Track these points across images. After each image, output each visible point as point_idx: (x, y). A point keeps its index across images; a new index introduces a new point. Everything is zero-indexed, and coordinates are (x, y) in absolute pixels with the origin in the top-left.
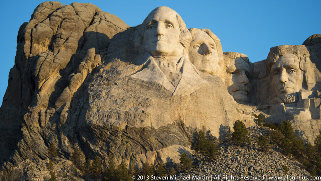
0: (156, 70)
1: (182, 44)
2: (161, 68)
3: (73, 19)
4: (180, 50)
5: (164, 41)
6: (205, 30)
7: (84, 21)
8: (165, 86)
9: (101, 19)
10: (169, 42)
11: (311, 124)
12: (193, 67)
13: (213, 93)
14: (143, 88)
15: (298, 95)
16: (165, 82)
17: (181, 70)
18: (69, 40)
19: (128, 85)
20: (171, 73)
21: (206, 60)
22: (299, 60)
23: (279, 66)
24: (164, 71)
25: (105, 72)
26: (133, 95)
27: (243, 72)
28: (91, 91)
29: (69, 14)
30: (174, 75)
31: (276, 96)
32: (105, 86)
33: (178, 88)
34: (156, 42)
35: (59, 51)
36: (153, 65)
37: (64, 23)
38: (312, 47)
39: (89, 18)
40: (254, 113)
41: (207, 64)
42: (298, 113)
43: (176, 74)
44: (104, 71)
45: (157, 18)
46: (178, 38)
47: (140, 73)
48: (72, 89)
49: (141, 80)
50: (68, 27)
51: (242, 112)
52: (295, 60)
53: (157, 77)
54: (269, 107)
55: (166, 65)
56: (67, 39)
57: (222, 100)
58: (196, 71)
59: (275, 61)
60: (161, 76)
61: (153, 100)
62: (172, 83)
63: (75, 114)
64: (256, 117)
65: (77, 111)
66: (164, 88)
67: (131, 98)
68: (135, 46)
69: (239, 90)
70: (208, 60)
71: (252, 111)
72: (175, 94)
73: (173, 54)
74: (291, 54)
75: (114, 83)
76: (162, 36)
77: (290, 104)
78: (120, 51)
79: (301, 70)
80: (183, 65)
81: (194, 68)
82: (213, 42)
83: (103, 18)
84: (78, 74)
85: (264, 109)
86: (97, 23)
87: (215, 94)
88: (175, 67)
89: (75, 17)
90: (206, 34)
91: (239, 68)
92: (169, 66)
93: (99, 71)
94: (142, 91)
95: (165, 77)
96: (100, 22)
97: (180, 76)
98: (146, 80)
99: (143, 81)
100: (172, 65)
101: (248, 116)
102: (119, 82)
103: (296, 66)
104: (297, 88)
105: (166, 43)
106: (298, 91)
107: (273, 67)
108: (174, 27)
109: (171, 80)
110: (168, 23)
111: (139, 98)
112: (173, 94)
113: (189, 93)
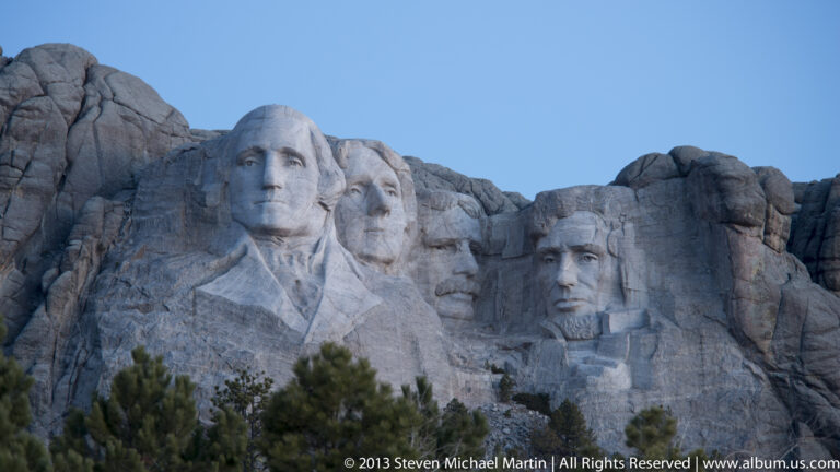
0: (262, 274)
1: (324, 206)
2: (272, 269)
3: (38, 109)
4: (317, 220)
5: (283, 202)
7: (64, 111)
8: (285, 317)
9: (103, 99)
10: (293, 204)
11: (630, 402)
12: (347, 258)
13: (395, 329)
14: (232, 320)
15: (602, 319)
16: (283, 307)
17: (322, 271)
18: (31, 172)
19: (194, 313)
20: (298, 282)
21: (376, 230)
22: (606, 231)
23: (556, 243)
24: (280, 276)
25: (135, 270)
26: (209, 338)
27: (465, 246)
28: (107, 324)
29: (27, 94)
30: (305, 287)
31: (546, 313)
32: (139, 314)
33: (315, 323)
34: (260, 203)
35: (9, 201)
36: (255, 260)
37: (15, 119)
38: (641, 191)
39: (76, 99)
40: (491, 362)
41: (379, 239)
42: (599, 372)
43: (310, 285)
44: (131, 266)
45: (265, 144)
46: (315, 193)
47: (223, 280)
48: (54, 312)
49: (225, 301)
50: (26, 131)
51: (461, 361)
52: (597, 231)
53: (266, 293)
54: (527, 346)
55: (284, 259)
56: (28, 165)
57: (415, 343)
58: (354, 271)
59: (547, 230)
60: (274, 291)
61: (257, 357)
62: (300, 310)
63: (66, 378)
64: (495, 371)
65: (70, 370)
66: (283, 323)
67: (204, 349)
68: (208, 203)
69: (455, 292)
70: (382, 230)
71: (485, 355)
72: (308, 340)
73: (302, 232)
74: (588, 215)
75: (159, 306)
76: (277, 189)
77: (582, 343)
78: (169, 213)
79: (612, 254)
80: (325, 259)
81: (350, 263)
82: (393, 177)
83: (109, 94)
84: (68, 274)
85: (516, 349)
86: (95, 111)
87: (399, 331)
88: (306, 263)
89: (42, 103)
90: (377, 158)
91: (455, 236)
92: (291, 264)
93: (118, 265)
94: (230, 331)
95: (284, 294)
96: (101, 106)
97: (320, 289)
98: (237, 300)
99: (232, 304)
100: (299, 260)
101: (476, 377)
102: (173, 303)
103: (598, 247)
104: (600, 302)
105: (286, 207)
106: (601, 308)
107: (542, 244)
108: (304, 164)
109: (298, 303)
110: (291, 156)
111: (225, 349)
112: (303, 339)
113: (342, 336)
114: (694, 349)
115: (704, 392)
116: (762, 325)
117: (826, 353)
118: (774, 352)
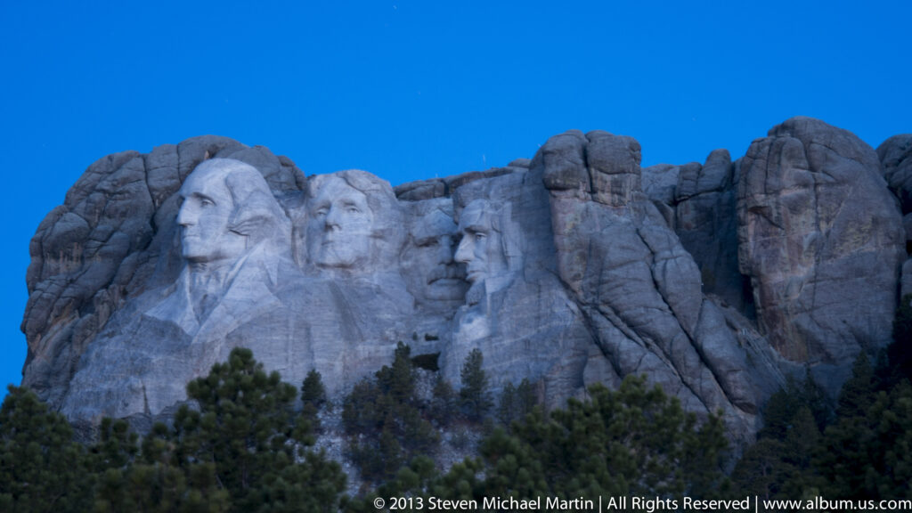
0: (182, 294)
1: (236, 232)
2: (191, 289)
3: (128, 192)
4: (236, 245)
5: (195, 235)
6: (341, 173)
8: (185, 326)
10: (203, 236)
12: (265, 271)
14: (157, 334)
16: (186, 318)
17: (229, 284)
18: (111, 241)
20: (206, 296)
21: (328, 242)
22: (491, 212)
24: (195, 294)
27: (444, 241)
30: (209, 298)
33: (204, 326)
36: (183, 285)
37: (111, 203)
40: (424, 333)
41: (329, 249)
43: (214, 297)
46: (225, 223)
47: (162, 304)
49: (156, 320)
50: (117, 210)
52: (483, 213)
53: (179, 310)
55: (204, 280)
56: (109, 236)
60: (184, 306)
66: (182, 331)
69: (436, 279)
70: (332, 242)
72: (195, 340)
73: (218, 256)
74: (479, 201)
76: (189, 226)
79: (497, 231)
80: (237, 275)
82: (356, 197)
91: (433, 235)
92: (208, 282)
95: (191, 308)
97: (220, 299)
98: (163, 317)
99: (159, 321)
100: (216, 279)
108: (215, 204)
109: (198, 313)
110: (203, 199)
112: (192, 341)
113: (225, 334)
114: (534, 297)
115: (539, 331)
116: (572, 270)
117: (613, 284)
118: (583, 289)
